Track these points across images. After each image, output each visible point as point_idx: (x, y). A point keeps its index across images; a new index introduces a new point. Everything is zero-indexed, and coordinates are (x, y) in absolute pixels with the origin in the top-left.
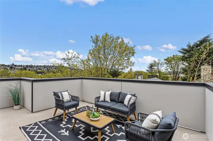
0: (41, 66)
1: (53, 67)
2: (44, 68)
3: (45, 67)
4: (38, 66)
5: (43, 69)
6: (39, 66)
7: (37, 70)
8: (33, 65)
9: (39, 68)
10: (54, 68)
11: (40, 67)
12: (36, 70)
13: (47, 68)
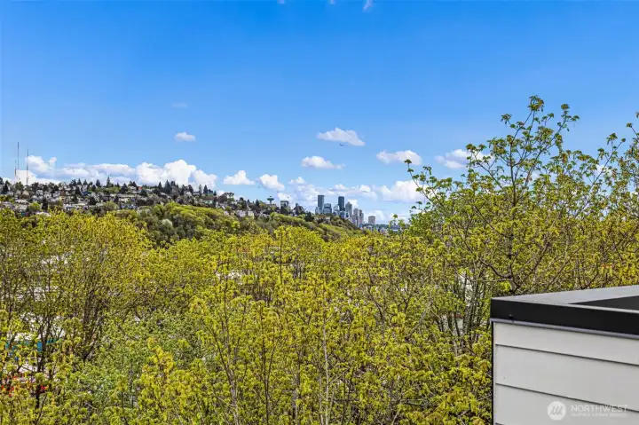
0: (54, 189)
1: (124, 190)
2: (75, 201)
3: (78, 192)
4: (36, 186)
5: (65, 206)
6: (45, 188)
7: (36, 210)
8: (13, 182)
9: (45, 203)
10: (131, 201)
11: (48, 195)
12: (29, 212)
13: (93, 202)
